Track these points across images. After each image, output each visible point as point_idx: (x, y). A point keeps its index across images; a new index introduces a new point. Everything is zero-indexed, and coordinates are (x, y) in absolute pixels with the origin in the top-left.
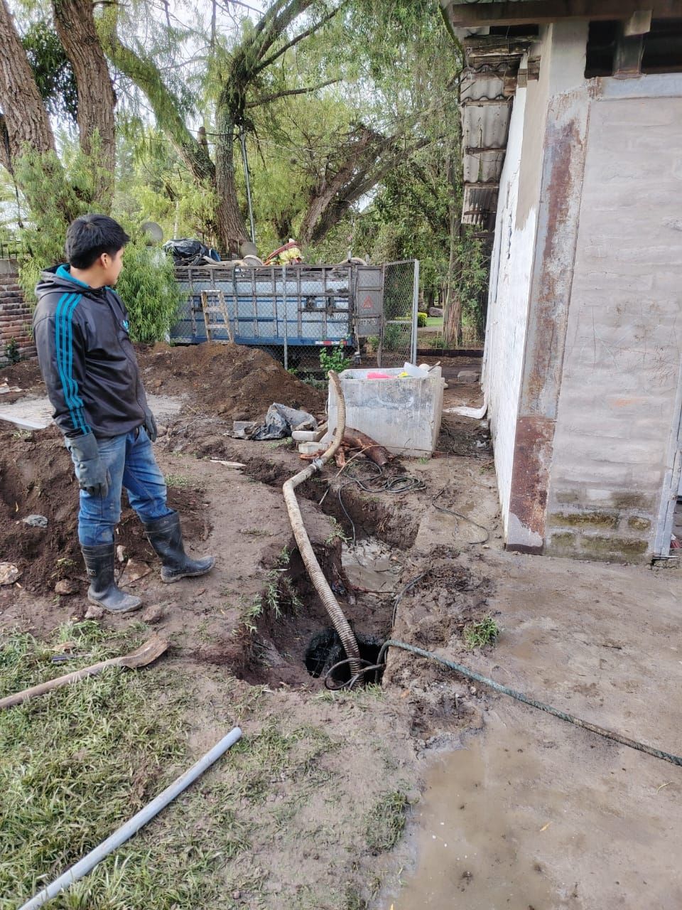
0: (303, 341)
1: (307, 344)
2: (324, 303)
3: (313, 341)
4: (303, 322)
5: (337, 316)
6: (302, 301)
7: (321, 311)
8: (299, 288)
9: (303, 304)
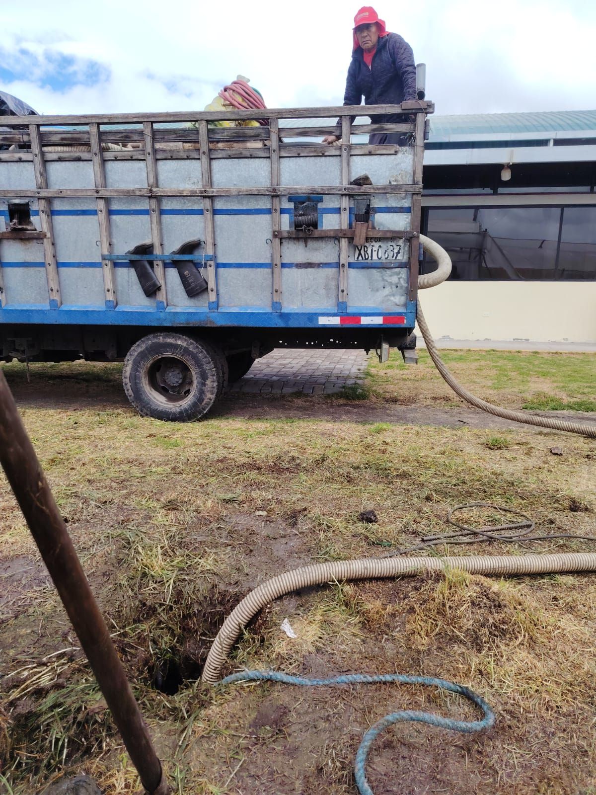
0: (284, 316)
1: (293, 324)
2: (345, 215)
3: (314, 316)
4: (284, 266)
5: (377, 252)
6: (283, 211)
7: (336, 237)
8: (275, 175)
9: (286, 220)
